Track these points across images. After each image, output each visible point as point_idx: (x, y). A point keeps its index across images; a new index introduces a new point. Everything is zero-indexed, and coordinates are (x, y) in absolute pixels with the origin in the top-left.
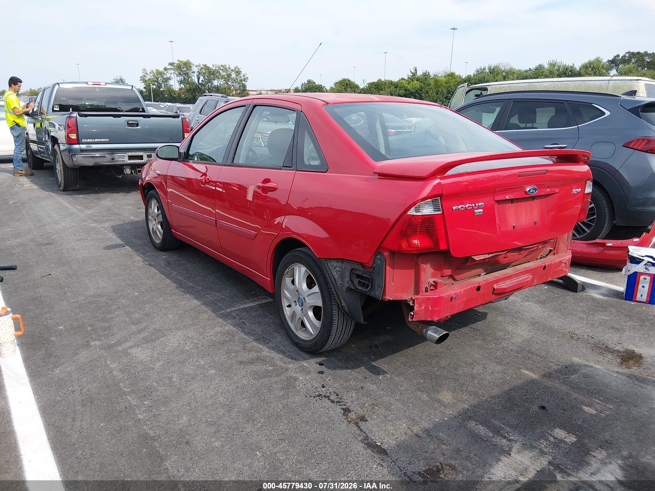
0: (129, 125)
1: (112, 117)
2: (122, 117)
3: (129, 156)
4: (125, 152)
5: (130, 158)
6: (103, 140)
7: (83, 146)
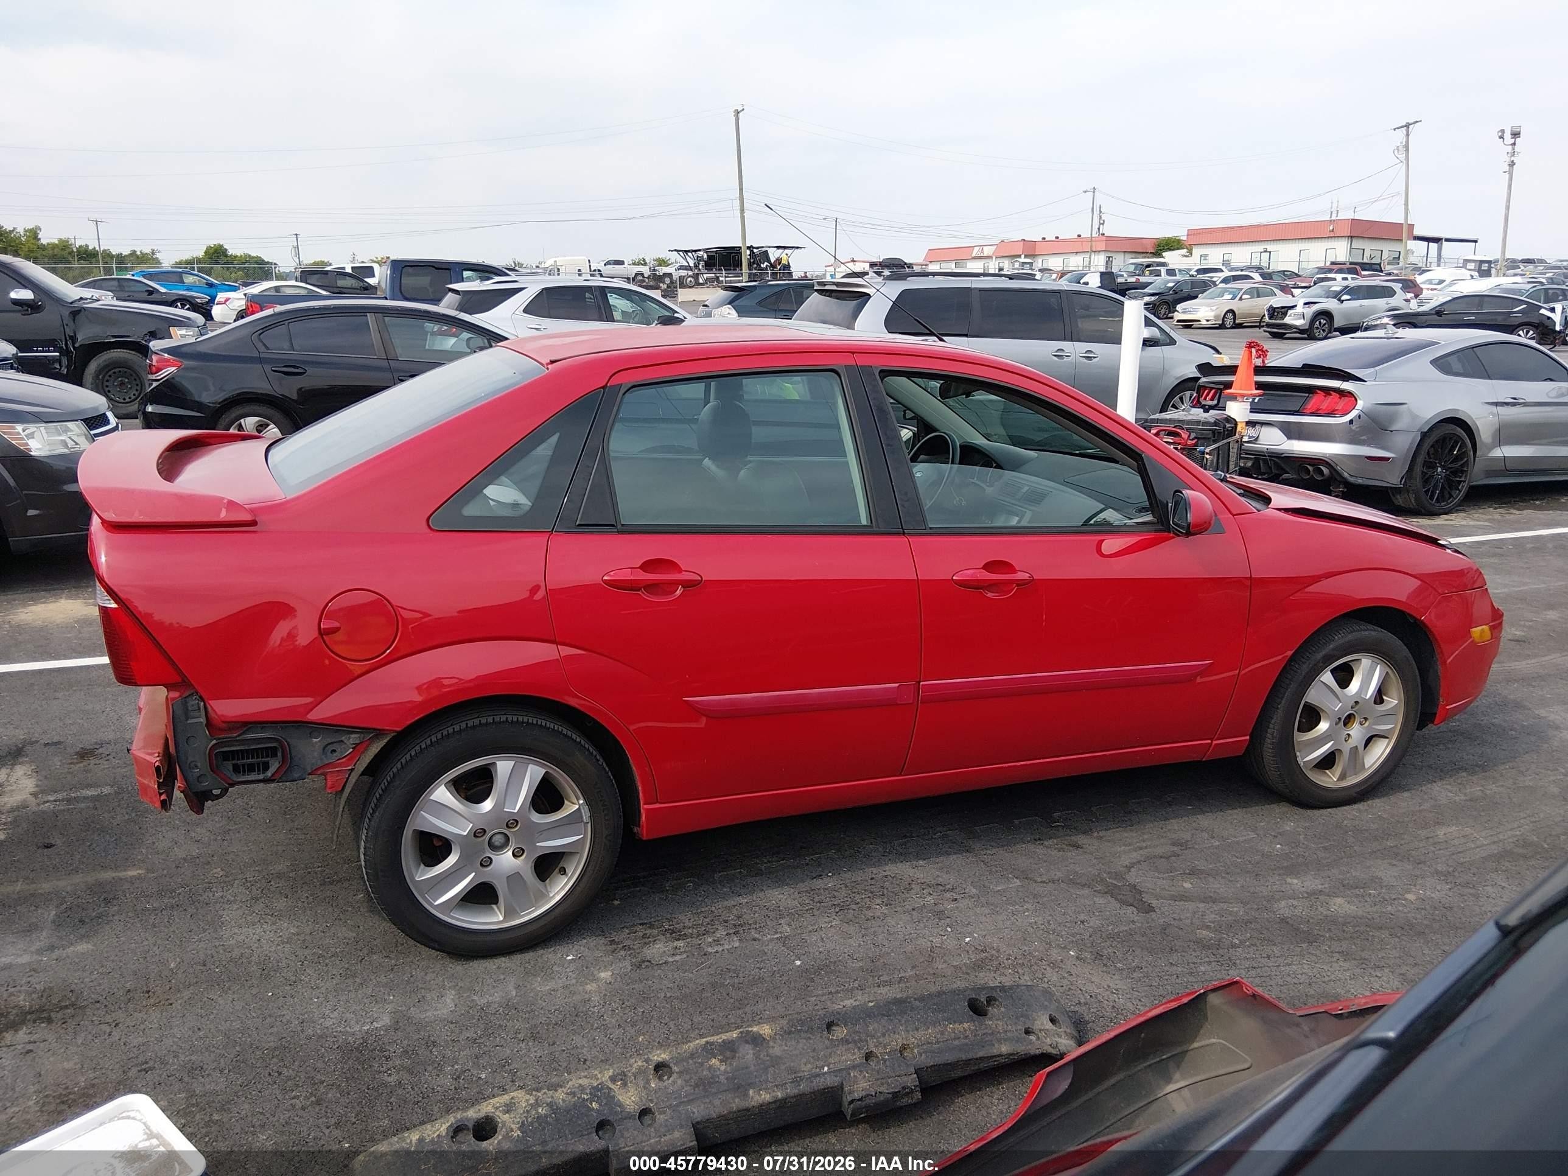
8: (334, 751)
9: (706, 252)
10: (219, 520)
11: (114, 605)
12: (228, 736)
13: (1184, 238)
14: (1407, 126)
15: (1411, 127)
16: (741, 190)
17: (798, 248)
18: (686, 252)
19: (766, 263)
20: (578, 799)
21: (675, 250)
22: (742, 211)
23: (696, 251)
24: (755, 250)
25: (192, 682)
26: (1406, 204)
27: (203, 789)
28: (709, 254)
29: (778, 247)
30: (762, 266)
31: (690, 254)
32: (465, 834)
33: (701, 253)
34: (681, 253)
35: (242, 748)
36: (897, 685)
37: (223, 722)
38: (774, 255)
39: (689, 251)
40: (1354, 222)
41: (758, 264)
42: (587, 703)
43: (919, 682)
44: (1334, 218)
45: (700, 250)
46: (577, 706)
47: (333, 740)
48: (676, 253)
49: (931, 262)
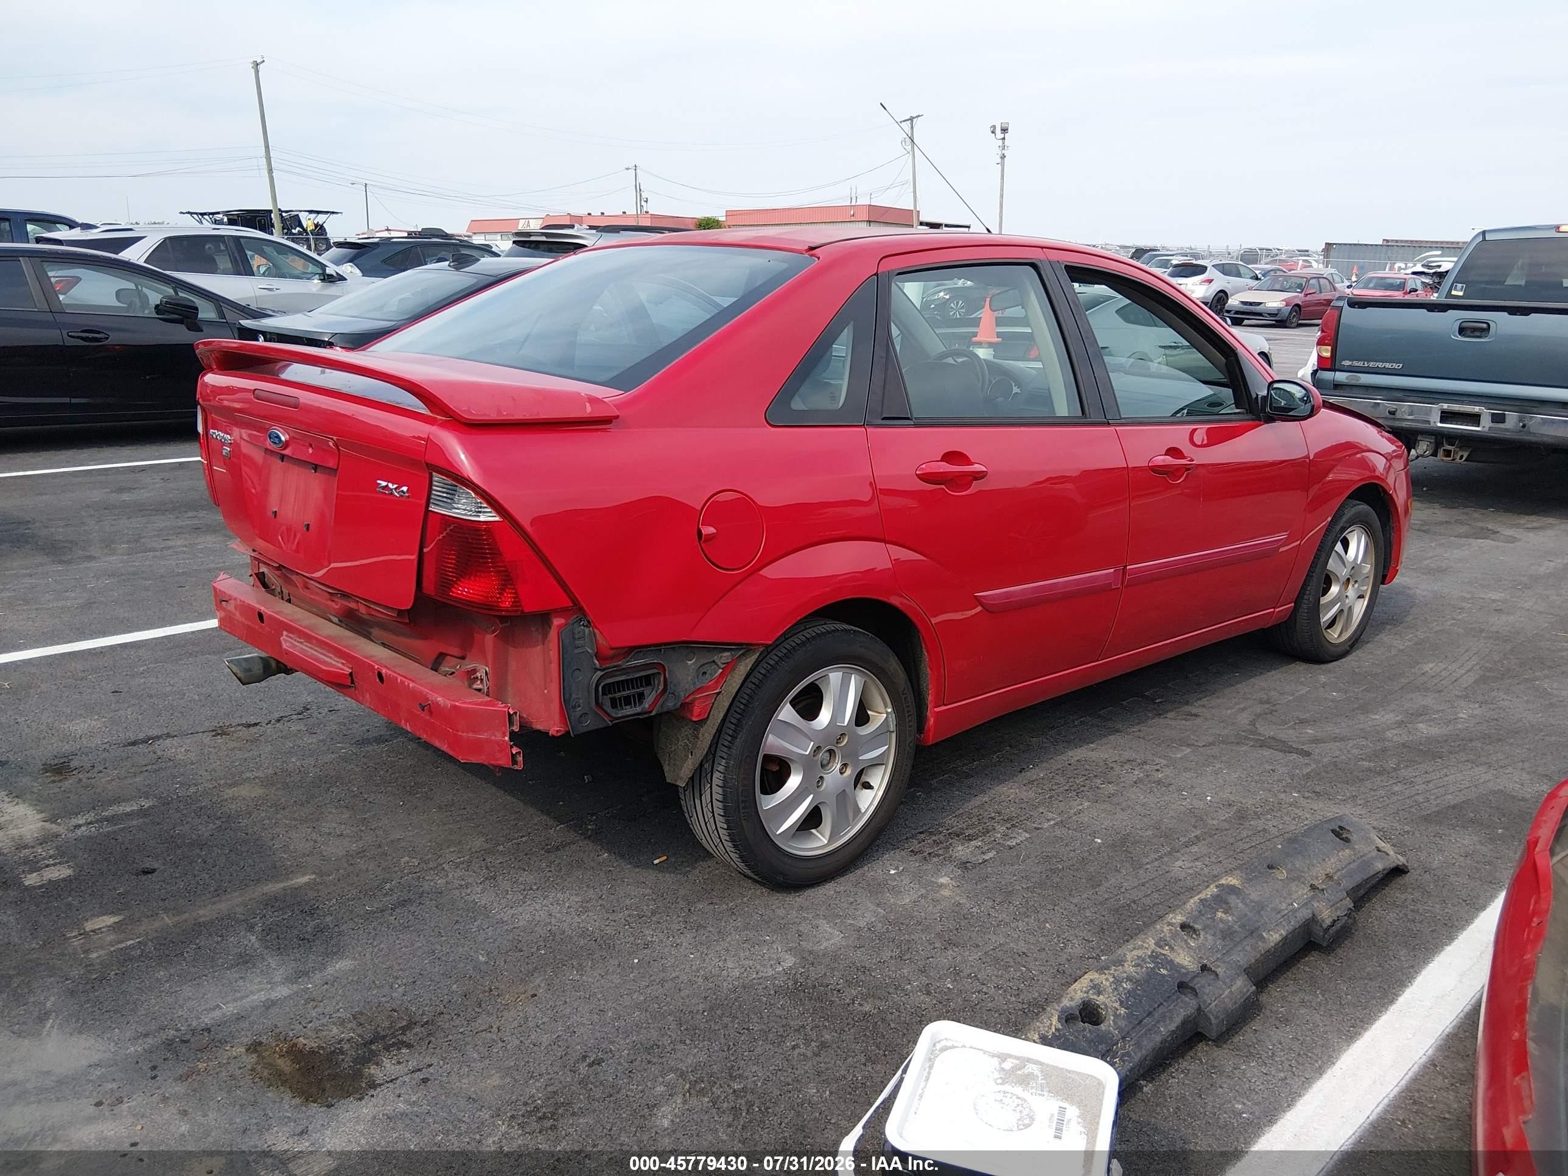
0: (1462, 331)
1: (1425, 310)
2: (1450, 311)
3: (1442, 412)
4: (1434, 401)
5: (1446, 416)
6: (1388, 365)
7: (1341, 377)
8: (704, 673)
9: (226, 215)
10: (586, 415)
11: (495, 518)
12: (611, 665)
13: (723, 219)
14: (911, 119)
15: (915, 120)
16: (267, 147)
17: (333, 213)
18: (203, 214)
19: (298, 229)
20: (886, 707)
21: (189, 213)
22: (270, 171)
23: (213, 214)
24: (284, 214)
25: (583, 604)
26: (915, 192)
27: (585, 730)
28: (231, 217)
29: (311, 212)
30: (293, 231)
31: (206, 217)
32: (807, 753)
33: (221, 216)
34: (195, 216)
35: (623, 678)
36: (1112, 570)
37: (612, 649)
38: (308, 221)
39: (205, 214)
40: (871, 207)
41: (288, 229)
42: (908, 602)
43: (1125, 566)
44: (853, 203)
45: (218, 213)
46: (899, 606)
47: (706, 661)
48: (189, 215)
49: (475, 233)
